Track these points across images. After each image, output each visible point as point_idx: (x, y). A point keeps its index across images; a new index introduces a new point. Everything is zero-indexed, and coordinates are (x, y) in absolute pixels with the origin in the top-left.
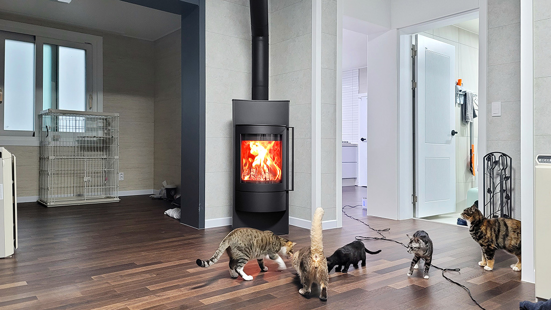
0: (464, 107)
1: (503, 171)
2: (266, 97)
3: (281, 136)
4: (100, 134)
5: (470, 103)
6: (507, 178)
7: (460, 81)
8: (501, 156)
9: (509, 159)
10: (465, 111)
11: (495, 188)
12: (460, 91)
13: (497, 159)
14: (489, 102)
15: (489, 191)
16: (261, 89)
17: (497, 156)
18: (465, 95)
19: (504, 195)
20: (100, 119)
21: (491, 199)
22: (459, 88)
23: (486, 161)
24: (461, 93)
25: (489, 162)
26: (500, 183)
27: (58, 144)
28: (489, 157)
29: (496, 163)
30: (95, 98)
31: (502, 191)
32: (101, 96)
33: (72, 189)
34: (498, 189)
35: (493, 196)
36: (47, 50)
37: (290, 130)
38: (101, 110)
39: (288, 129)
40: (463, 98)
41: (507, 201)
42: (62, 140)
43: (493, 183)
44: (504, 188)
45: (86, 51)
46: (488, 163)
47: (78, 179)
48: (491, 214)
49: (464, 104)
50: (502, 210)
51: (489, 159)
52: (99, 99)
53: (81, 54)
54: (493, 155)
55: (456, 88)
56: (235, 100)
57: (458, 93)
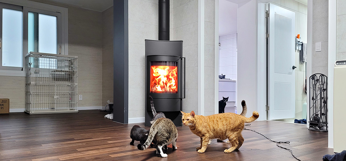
0: (301, 52)
1: (322, 86)
2: (168, 38)
3: (177, 63)
5: (306, 50)
6: (324, 90)
7: (298, 35)
8: (321, 76)
9: (325, 78)
10: (302, 55)
11: (316, 97)
12: (299, 42)
13: (318, 78)
14: (314, 43)
15: (313, 99)
16: (164, 34)
17: (318, 76)
19: (323, 100)
21: (314, 104)
22: (298, 40)
23: (311, 80)
24: (300, 43)
25: (313, 80)
26: (320, 93)
27: (38, 75)
28: (313, 77)
29: (318, 80)
30: (63, 47)
31: (321, 98)
33: (48, 104)
34: (319, 97)
35: (315, 102)
36: (31, 16)
38: (67, 54)
39: (182, 59)
40: (301, 46)
41: (324, 105)
43: (316, 94)
44: (323, 96)
45: (57, 17)
48: (314, 114)
50: (321, 111)
52: (66, 48)
53: (54, 19)
54: (315, 76)
55: (296, 39)
56: (147, 40)
57: (297, 43)
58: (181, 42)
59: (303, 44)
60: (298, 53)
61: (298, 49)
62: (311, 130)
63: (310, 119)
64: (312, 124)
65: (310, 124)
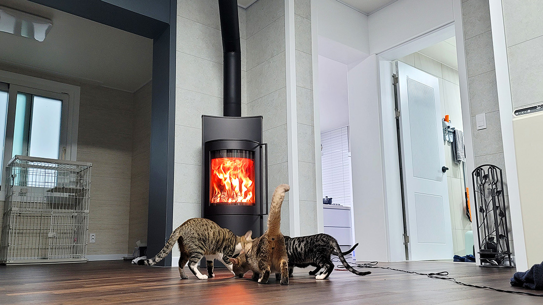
0: (454, 145)
1: (494, 186)
2: (238, 113)
3: (254, 153)
5: (461, 142)
6: (499, 193)
7: (447, 117)
8: (490, 168)
9: (498, 171)
10: (456, 149)
11: (487, 206)
12: (449, 127)
13: (486, 173)
14: (473, 116)
15: (481, 210)
16: (233, 106)
17: (486, 169)
18: (454, 133)
19: (498, 212)
21: (484, 219)
22: (447, 124)
23: (475, 177)
24: (449, 130)
25: (479, 177)
26: (492, 199)
27: (25, 199)
28: (478, 171)
29: (486, 177)
30: (68, 150)
31: (495, 208)
32: (75, 149)
33: (37, 251)
34: (491, 207)
35: (486, 215)
36: (21, 100)
37: (264, 146)
38: (74, 159)
39: (261, 147)
40: (452, 135)
41: (502, 219)
42: (28, 194)
43: (485, 200)
44: (497, 205)
45: (63, 102)
46: (477, 178)
47: (44, 240)
48: (486, 237)
49: (454, 142)
50: (497, 231)
51: (478, 174)
52: (73, 151)
53: (57, 105)
54: (482, 169)
55: (443, 124)
56: (204, 116)
57: (446, 129)
58: (259, 119)
59: (455, 131)
60: (450, 147)
61: (448, 139)
62: (484, 267)
63: (480, 248)
64: (484, 256)
65: (482, 256)
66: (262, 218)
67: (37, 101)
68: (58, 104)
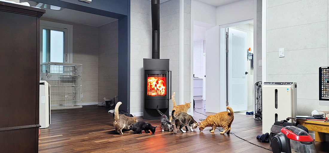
2: (158, 57)
3: (166, 75)
4: (71, 74)
7: (250, 48)
11: (259, 97)
12: (250, 53)
13: (260, 85)
14: (258, 60)
15: (257, 98)
16: (156, 54)
18: (252, 55)
20: (72, 66)
23: (256, 86)
28: (257, 84)
30: (68, 56)
32: (72, 55)
34: (261, 98)
35: (259, 101)
36: (44, 32)
37: (170, 72)
38: (71, 62)
39: (169, 72)
43: (259, 95)
45: (64, 32)
49: (252, 60)
52: (71, 56)
54: (259, 83)
55: (248, 52)
56: (144, 59)
58: (168, 60)
60: (250, 62)
61: (249, 58)
62: (256, 120)
63: (255, 112)
65: (256, 116)
66: (168, 100)
67: (52, 32)
68: (62, 33)
